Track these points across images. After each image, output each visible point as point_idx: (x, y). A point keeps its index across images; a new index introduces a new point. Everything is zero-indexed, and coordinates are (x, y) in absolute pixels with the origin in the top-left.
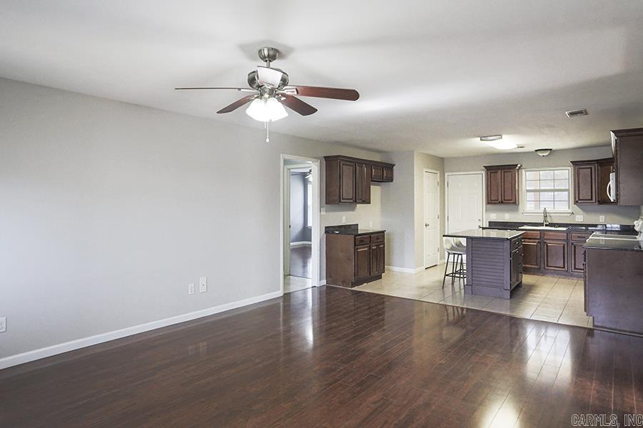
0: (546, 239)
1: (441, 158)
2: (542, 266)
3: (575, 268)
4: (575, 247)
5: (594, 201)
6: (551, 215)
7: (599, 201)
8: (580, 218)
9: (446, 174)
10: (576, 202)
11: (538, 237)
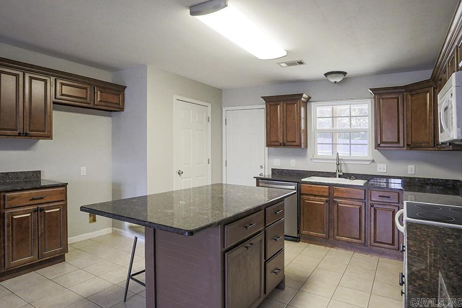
0: (336, 197)
1: (220, 89)
2: (331, 234)
3: (375, 241)
4: (375, 210)
5: (402, 145)
6: (347, 162)
7: (408, 145)
8: (382, 168)
9: (224, 109)
10: (377, 146)
11: (327, 194)
